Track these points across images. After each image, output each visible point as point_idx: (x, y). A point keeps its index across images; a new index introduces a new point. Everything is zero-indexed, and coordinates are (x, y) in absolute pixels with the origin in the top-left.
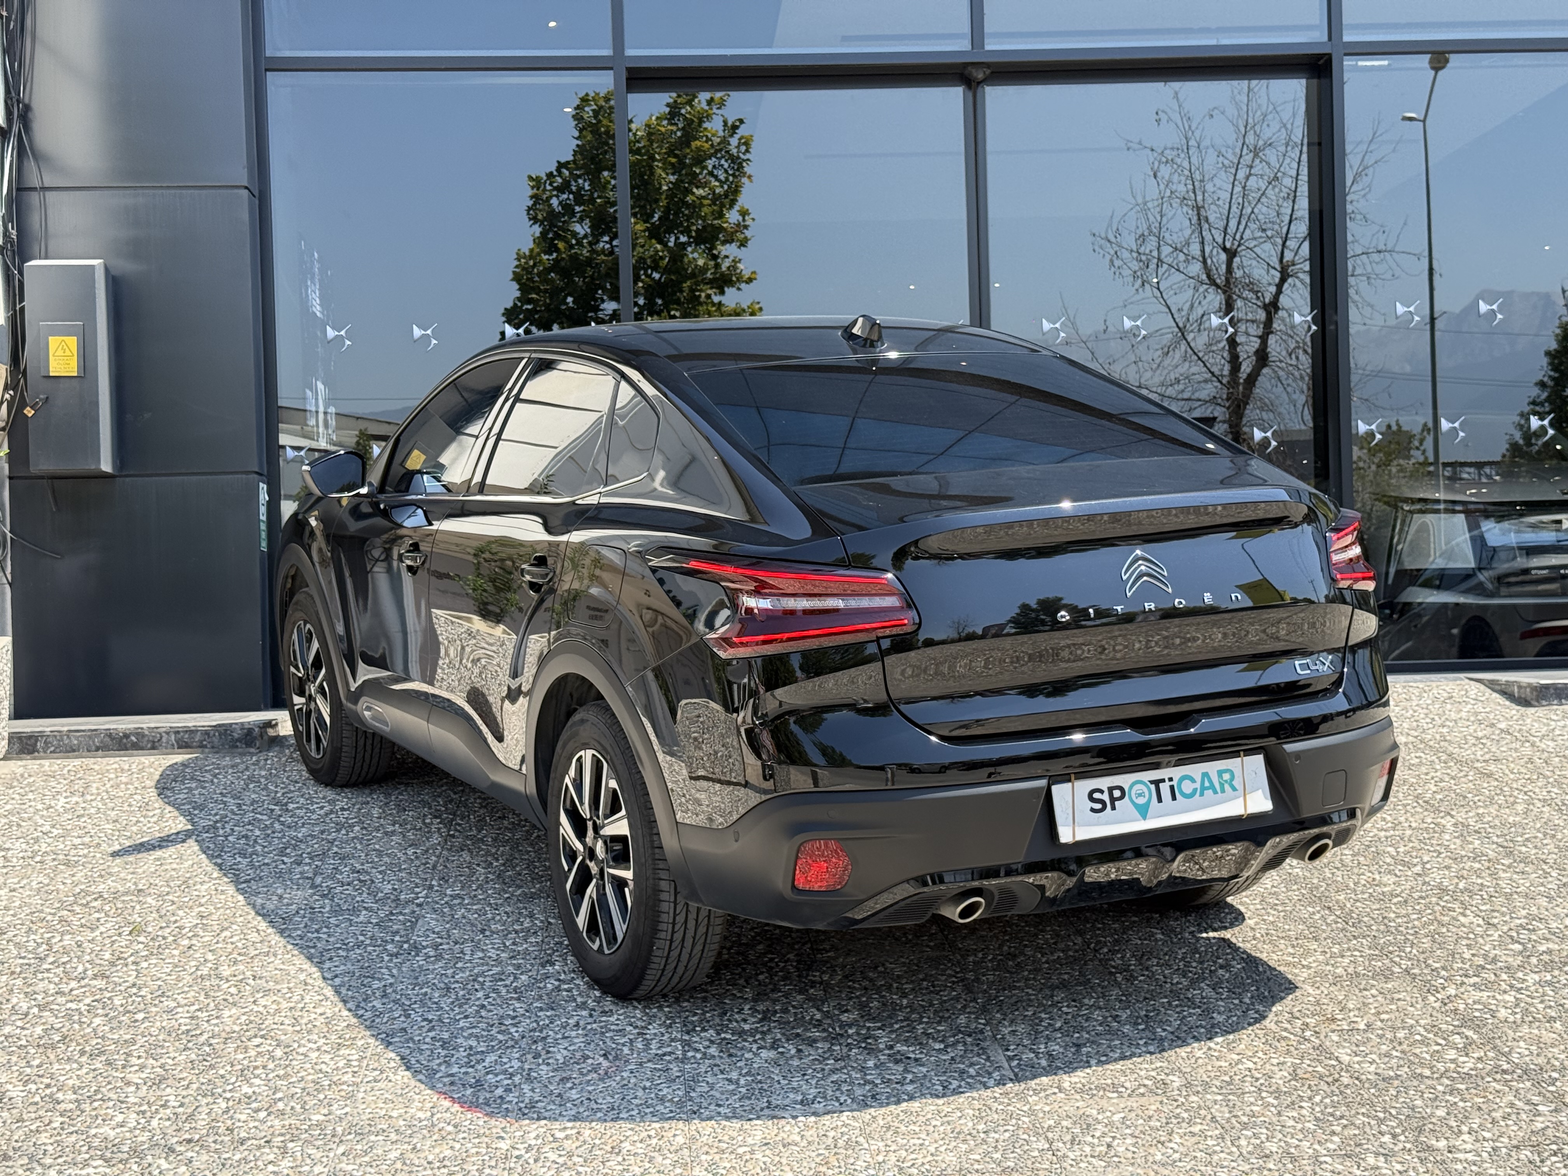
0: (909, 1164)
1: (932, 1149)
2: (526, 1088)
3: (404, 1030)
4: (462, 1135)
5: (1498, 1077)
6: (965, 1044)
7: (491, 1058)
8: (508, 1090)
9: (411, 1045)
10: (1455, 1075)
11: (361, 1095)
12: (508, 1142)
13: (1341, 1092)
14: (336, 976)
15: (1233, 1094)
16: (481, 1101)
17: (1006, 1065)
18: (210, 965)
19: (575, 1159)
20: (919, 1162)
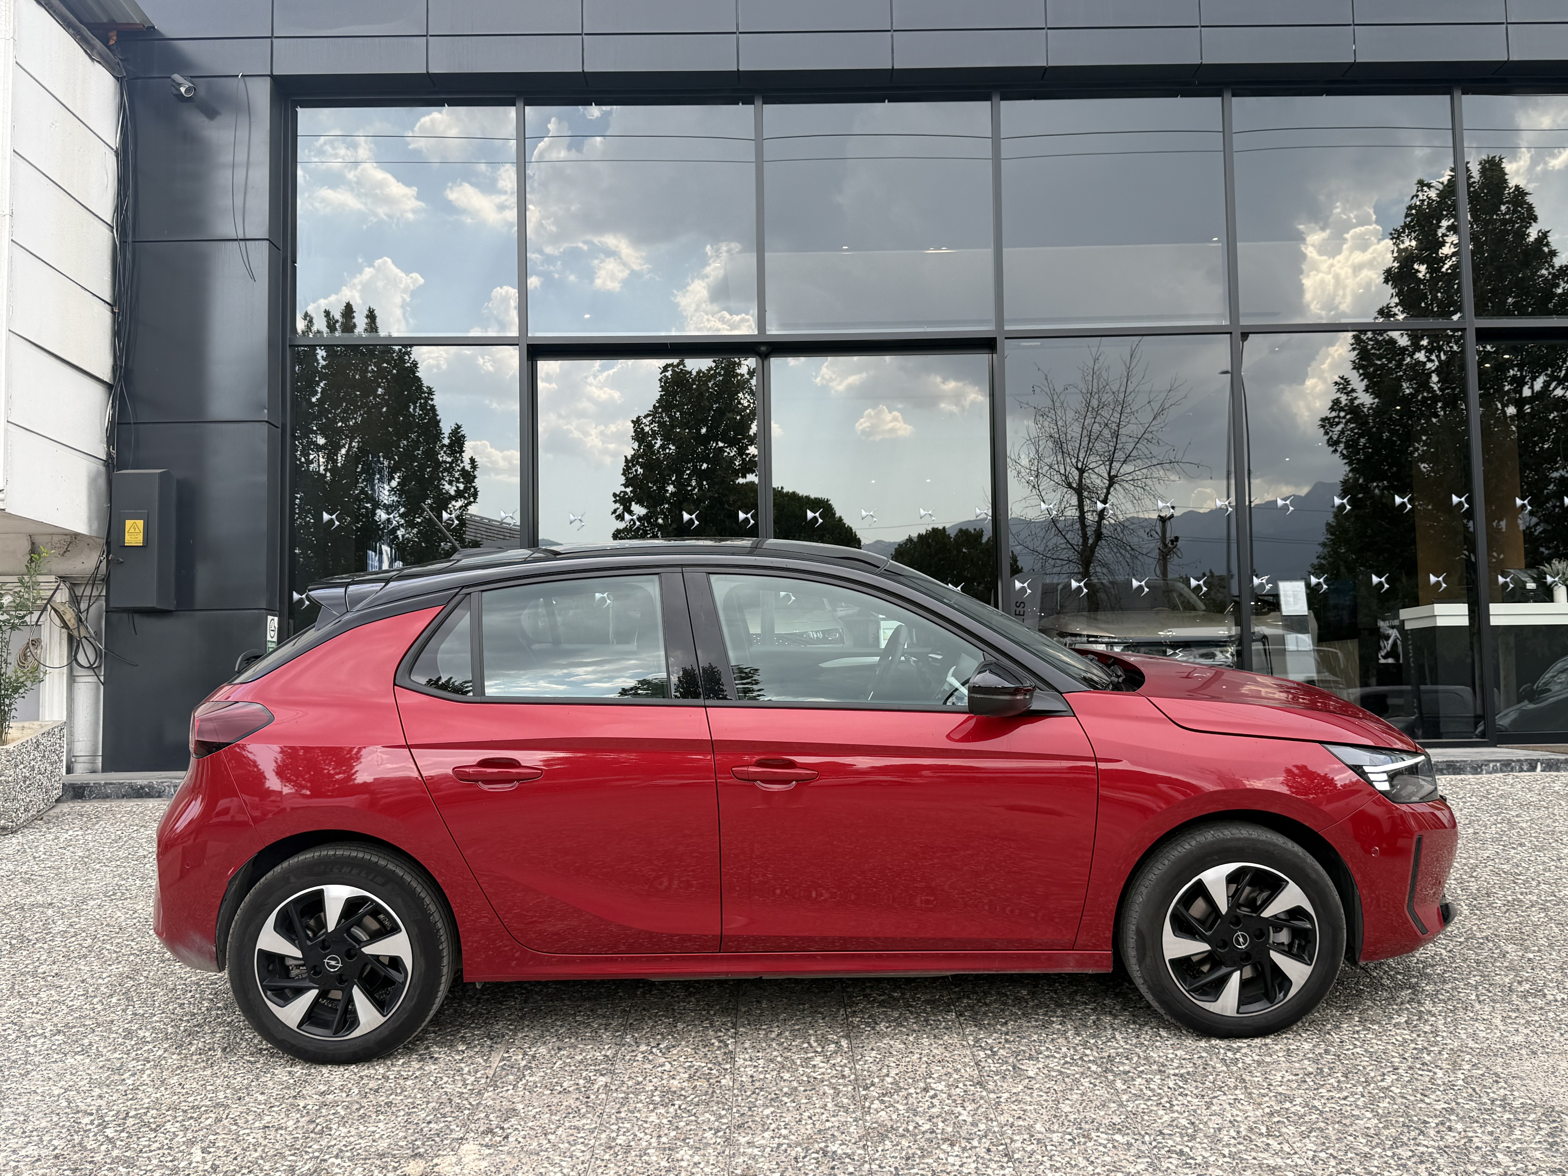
0: (349, 1148)
1: (377, 1136)
2: (148, 1072)
3: (112, 1021)
4: (67, 1110)
5: (834, 1081)
6: (482, 1046)
7: (150, 1046)
8: (133, 1075)
9: (104, 1034)
10: (805, 1079)
11: (34, 1073)
12: (92, 1118)
13: (714, 1092)
14: (109, 976)
15: (633, 1093)
16: (108, 1082)
17: (494, 1066)
18: (37, 964)
19: (124, 1135)
20: (358, 1147)
